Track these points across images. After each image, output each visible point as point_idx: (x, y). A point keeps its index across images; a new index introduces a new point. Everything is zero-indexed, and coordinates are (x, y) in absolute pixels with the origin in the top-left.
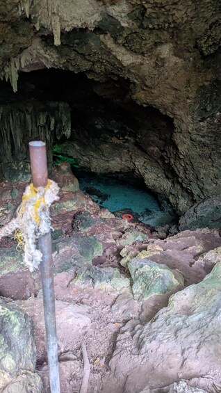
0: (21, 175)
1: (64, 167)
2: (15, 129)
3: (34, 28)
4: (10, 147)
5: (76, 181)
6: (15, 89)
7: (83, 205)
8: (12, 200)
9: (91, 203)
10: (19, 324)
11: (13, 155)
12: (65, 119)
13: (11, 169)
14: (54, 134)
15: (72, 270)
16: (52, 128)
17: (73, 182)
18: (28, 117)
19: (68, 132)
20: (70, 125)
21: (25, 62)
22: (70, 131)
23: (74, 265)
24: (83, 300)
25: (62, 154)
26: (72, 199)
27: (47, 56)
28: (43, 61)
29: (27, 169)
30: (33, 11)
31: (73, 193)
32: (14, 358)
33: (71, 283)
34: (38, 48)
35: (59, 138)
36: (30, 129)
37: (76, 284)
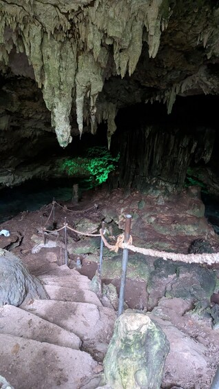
0: (151, 189)
1: (194, 191)
2: (158, 147)
3: (206, 56)
4: (148, 162)
5: (203, 207)
6: (169, 112)
7: (204, 233)
8: (138, 210)
9: (213, 233)
10: (160, 344)
11: (150, 169)
12: (208, 144)
13: (144, 182)
14: (192, 157)
15: (189, 299)
16: (193, 151)
17: (199, 207)
18: (172, 137)
19: (208, 158)
20: (211, 151)
21: (185, 87)
22: (210, 156)
23: (193, 295)
24: (199, 338)
25: (193, 177)
26: (195, 225)
27: (209, 83)
28: (203, 87)
29: (158, 185)
30: (210, 41)
31: (197, 218)
32: (147, 375)
33: (187, 313)
34: (202, 75)
35: (196, 162)
36: (171, 149)
37: (193, 316)
